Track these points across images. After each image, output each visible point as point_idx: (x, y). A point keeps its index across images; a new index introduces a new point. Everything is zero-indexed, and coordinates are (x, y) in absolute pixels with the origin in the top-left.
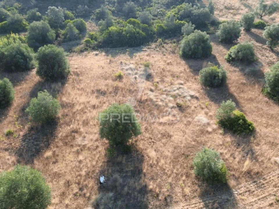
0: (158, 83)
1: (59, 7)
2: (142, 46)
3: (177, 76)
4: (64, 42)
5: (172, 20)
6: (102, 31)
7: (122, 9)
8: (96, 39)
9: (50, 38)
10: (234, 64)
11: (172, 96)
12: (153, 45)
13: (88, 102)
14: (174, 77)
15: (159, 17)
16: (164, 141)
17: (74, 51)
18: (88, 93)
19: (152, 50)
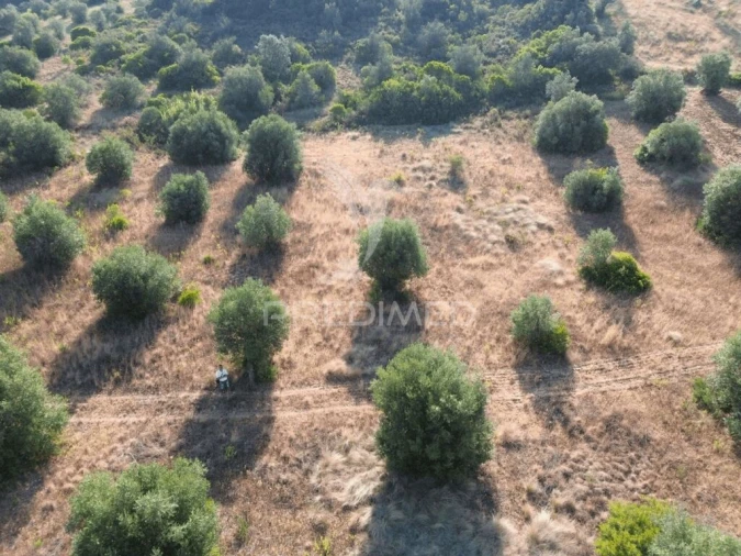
0: (475, 197)
1: (282, 36)
2: (451, 124)
3: (519, 188)
4: (289, 109)
5: (526, 66)
6: (367, 88)
7: (415, 38)
8: (354, 105)
9: (264, 101)
10: (652, 168)
11: (499, 223)
12: (478, 122)
13: (337, 224)
14: (511, 188)
15: (500, 57)
16: (468, 291)
17: (309, 130)
18: (335, 209)
19: (473, 131)
